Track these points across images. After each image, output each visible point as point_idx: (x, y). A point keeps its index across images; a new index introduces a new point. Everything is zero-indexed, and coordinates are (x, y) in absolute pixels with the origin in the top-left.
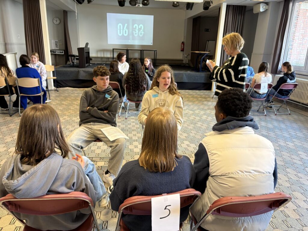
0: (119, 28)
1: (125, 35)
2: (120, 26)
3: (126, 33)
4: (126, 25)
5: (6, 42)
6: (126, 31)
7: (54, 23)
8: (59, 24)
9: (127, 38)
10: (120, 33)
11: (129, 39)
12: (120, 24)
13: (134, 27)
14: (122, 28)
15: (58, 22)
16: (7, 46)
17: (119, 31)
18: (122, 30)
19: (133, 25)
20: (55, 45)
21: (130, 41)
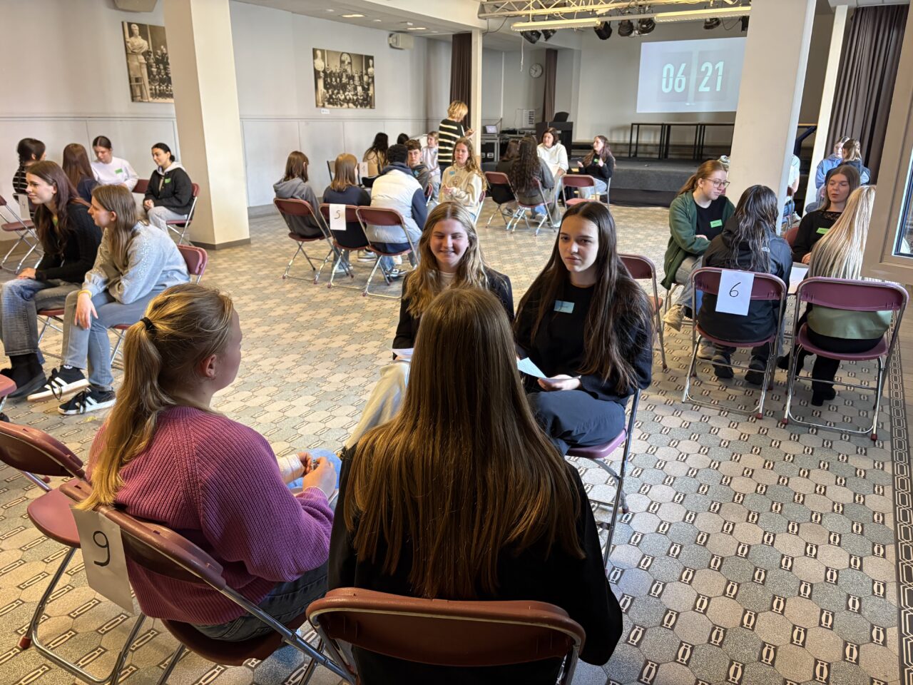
0: (665, 75)
1: (678, 90)
2: (669, 70)
3: (680, 86)
4: (683, 66)
5: (430, 116)
6: (680, 81)
7: (530, 74)
8: (540, 76)
9: (683, 97)
10: (667, 87)
11: (686, 100)
12: (669, 66)
13: (703, 69)
14: (672, 75)
15: (540, 71)
16: (430, 123)
17: (664, 81)
18: (671, 80)
19: (700, 65)
20: (528, 120)
21: (688, 104)
